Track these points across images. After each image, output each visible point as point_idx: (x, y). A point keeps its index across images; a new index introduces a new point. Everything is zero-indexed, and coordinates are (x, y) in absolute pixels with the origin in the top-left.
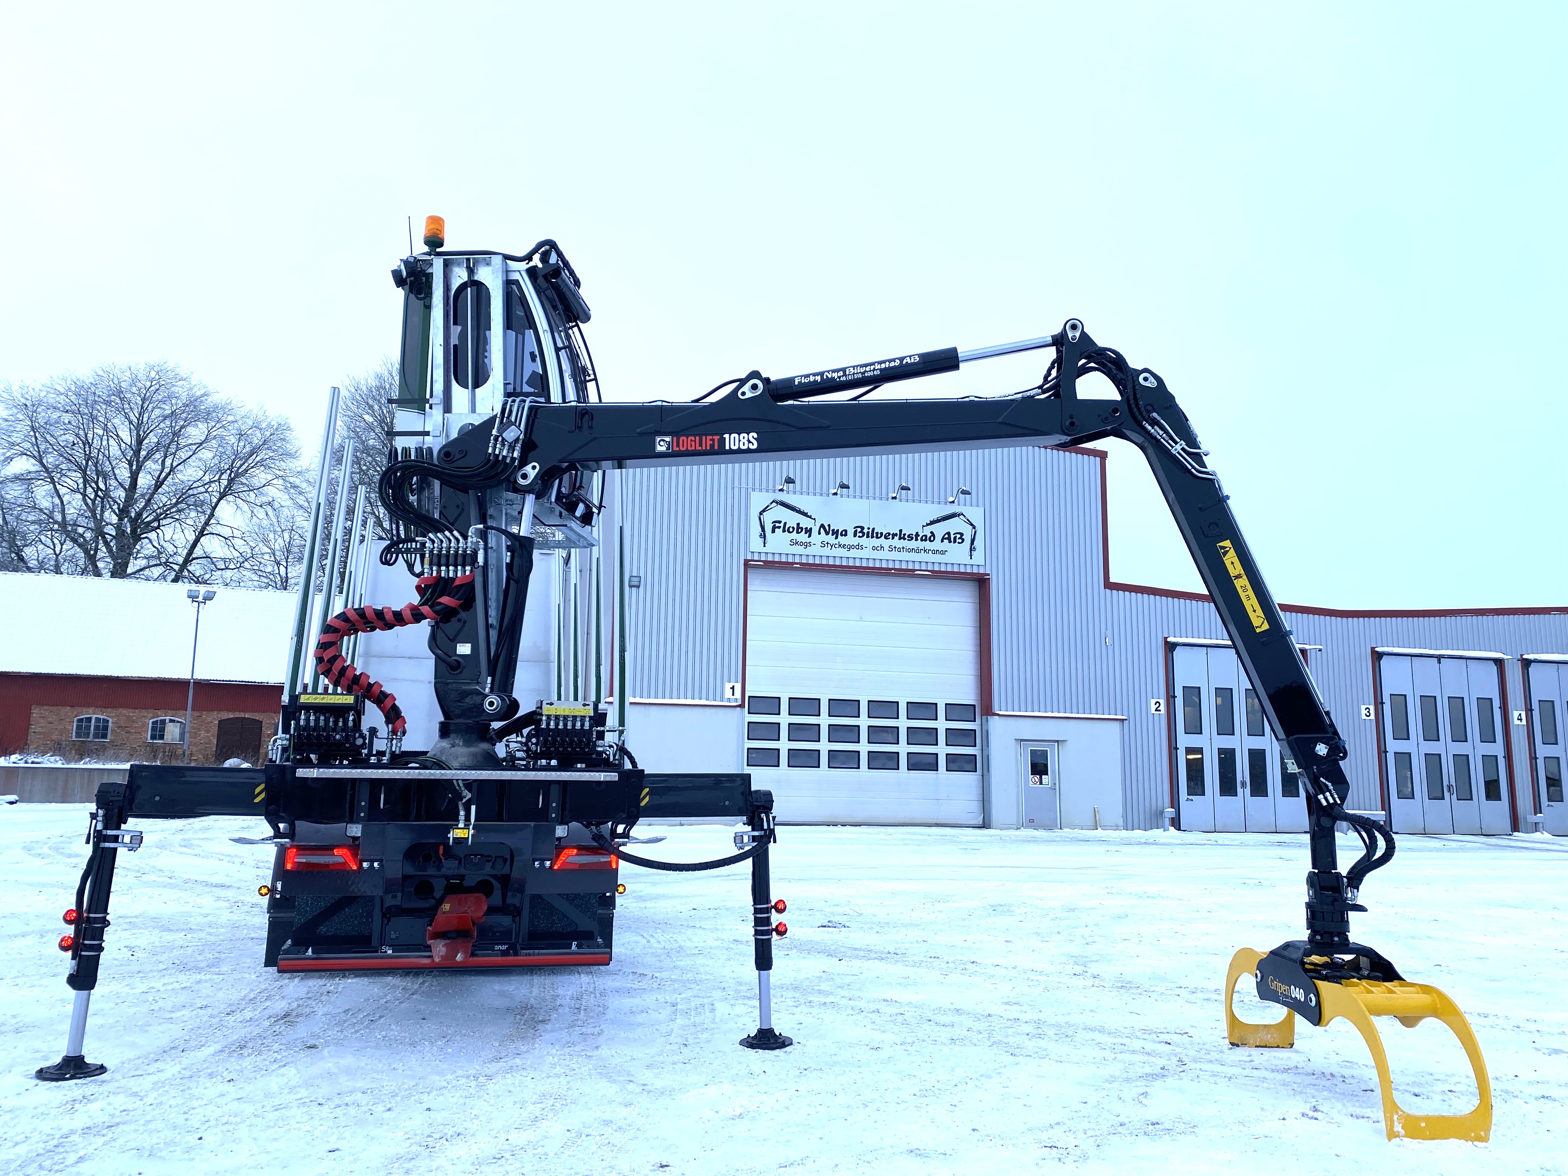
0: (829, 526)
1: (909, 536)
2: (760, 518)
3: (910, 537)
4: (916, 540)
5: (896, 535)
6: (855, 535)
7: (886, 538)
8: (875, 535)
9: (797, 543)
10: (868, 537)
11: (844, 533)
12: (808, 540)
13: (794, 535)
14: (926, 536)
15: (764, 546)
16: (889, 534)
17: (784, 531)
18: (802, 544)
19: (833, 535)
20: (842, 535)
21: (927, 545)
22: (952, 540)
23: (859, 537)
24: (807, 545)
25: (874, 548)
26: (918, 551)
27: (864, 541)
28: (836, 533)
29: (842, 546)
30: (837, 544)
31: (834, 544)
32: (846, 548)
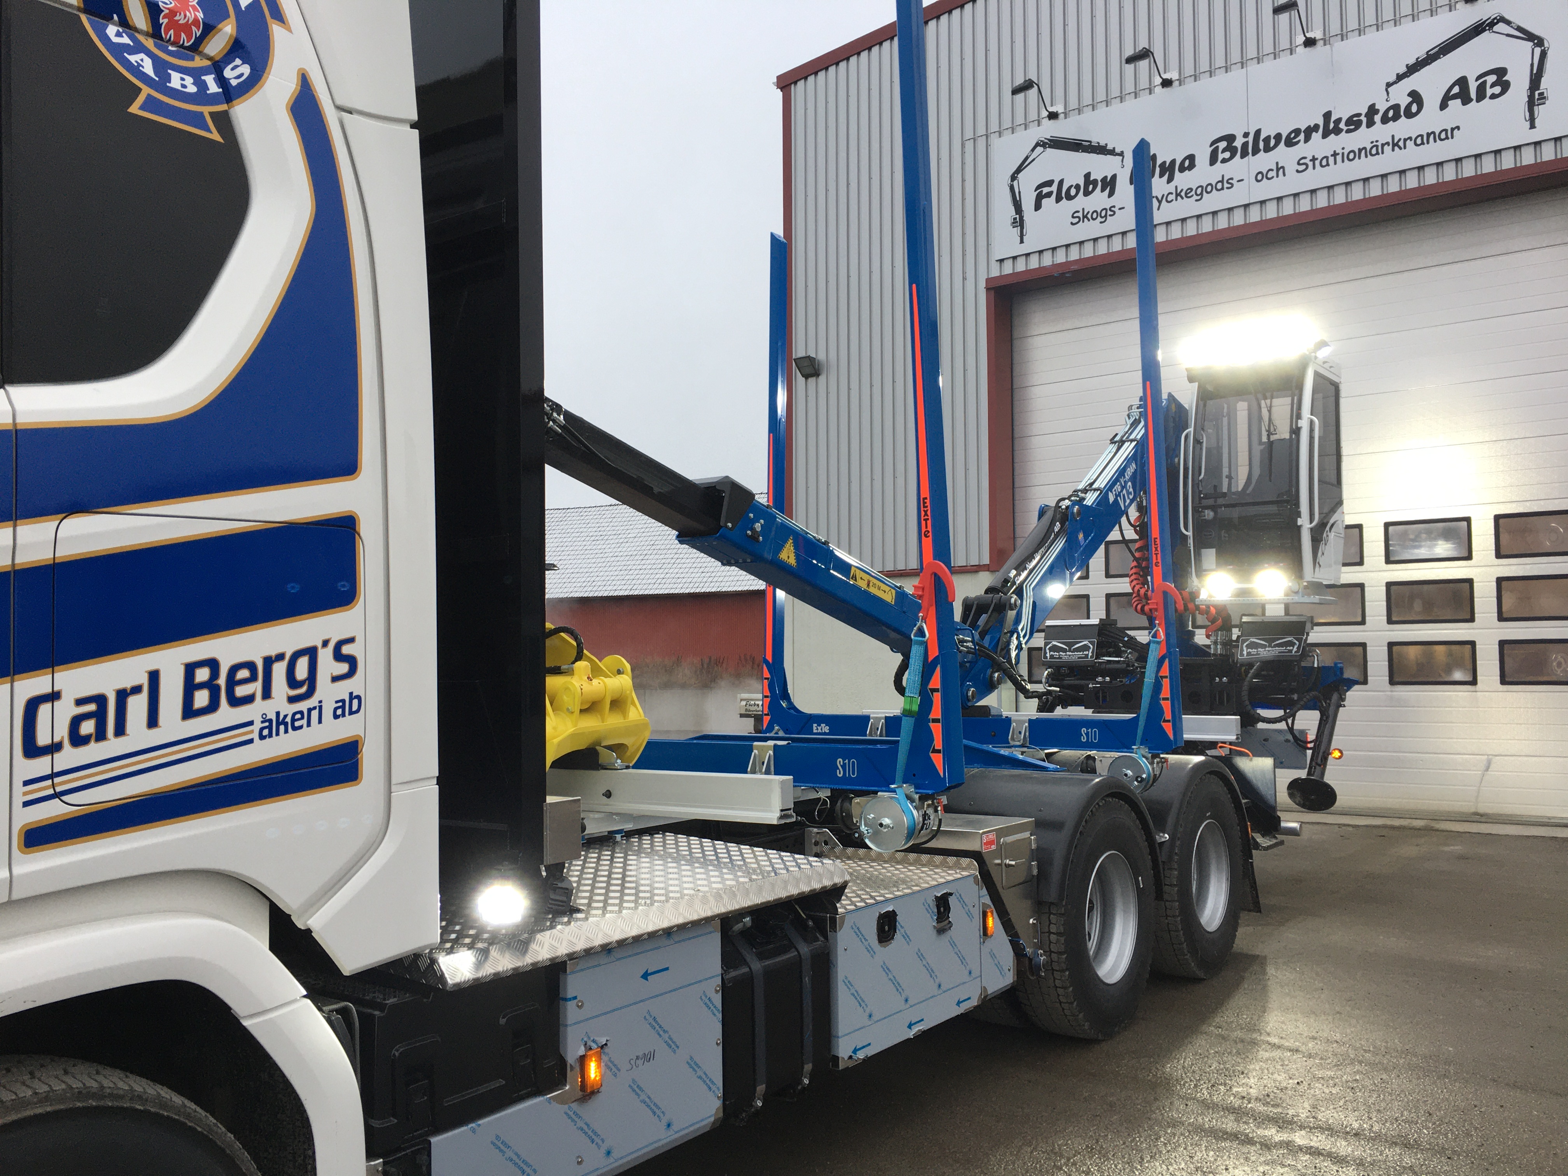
1: (1349, 122)
2: (1012, 188)
3: (1354, 123)
4: (1370, 124)
5: (1316, 128)
6: (1213, 160)
7: (1290, 143)
8: (1261, 145)
9: (1085, 217)
10: (1244, 154)
11: (1187, 163)
12: (1109, 203)
13: (1081, 202)
14: (1396, 107)
15: (1022, 242)
16: (1297, 132)
17: (1059, 199)
18: (1095, 215)
19: (1161, 176)
20: (1182, 169)
21: (1403, 128)
22: (1473, 94)
23: (1225, 161)
24: (1105, 215)
25: (1261, 177)
26: (1376, 150)
27: (1237, 167)
28: (1169, 170)
29: (1183, 194)
30: (1171, 193)
31: (1163, 195)
32: (1192, 196)
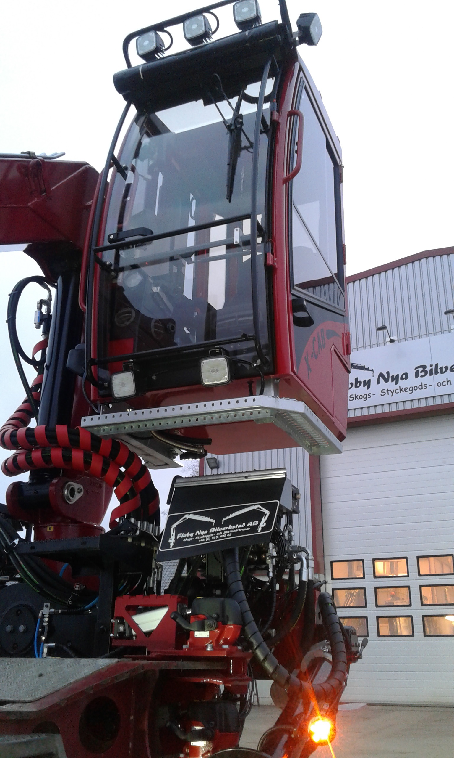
0: (388, 373)
6: (417, 375)
7: (451, 371)
8: (439, 370)
10: (431, 374)
11: (404, 376)
12: (368, 392)
13: (354, 390)
18: (361, 397)
19: (392, 381)
20: (402, 379)
23: (422, 376)
24: (366, 397)
25: (439, 384)
27: (428, 379)
28: (395, 379)
29: (403, 390)
30: (398, 389)
31: (394, 390)
32: (408, 391)
